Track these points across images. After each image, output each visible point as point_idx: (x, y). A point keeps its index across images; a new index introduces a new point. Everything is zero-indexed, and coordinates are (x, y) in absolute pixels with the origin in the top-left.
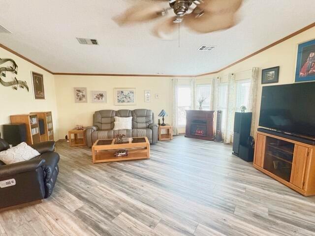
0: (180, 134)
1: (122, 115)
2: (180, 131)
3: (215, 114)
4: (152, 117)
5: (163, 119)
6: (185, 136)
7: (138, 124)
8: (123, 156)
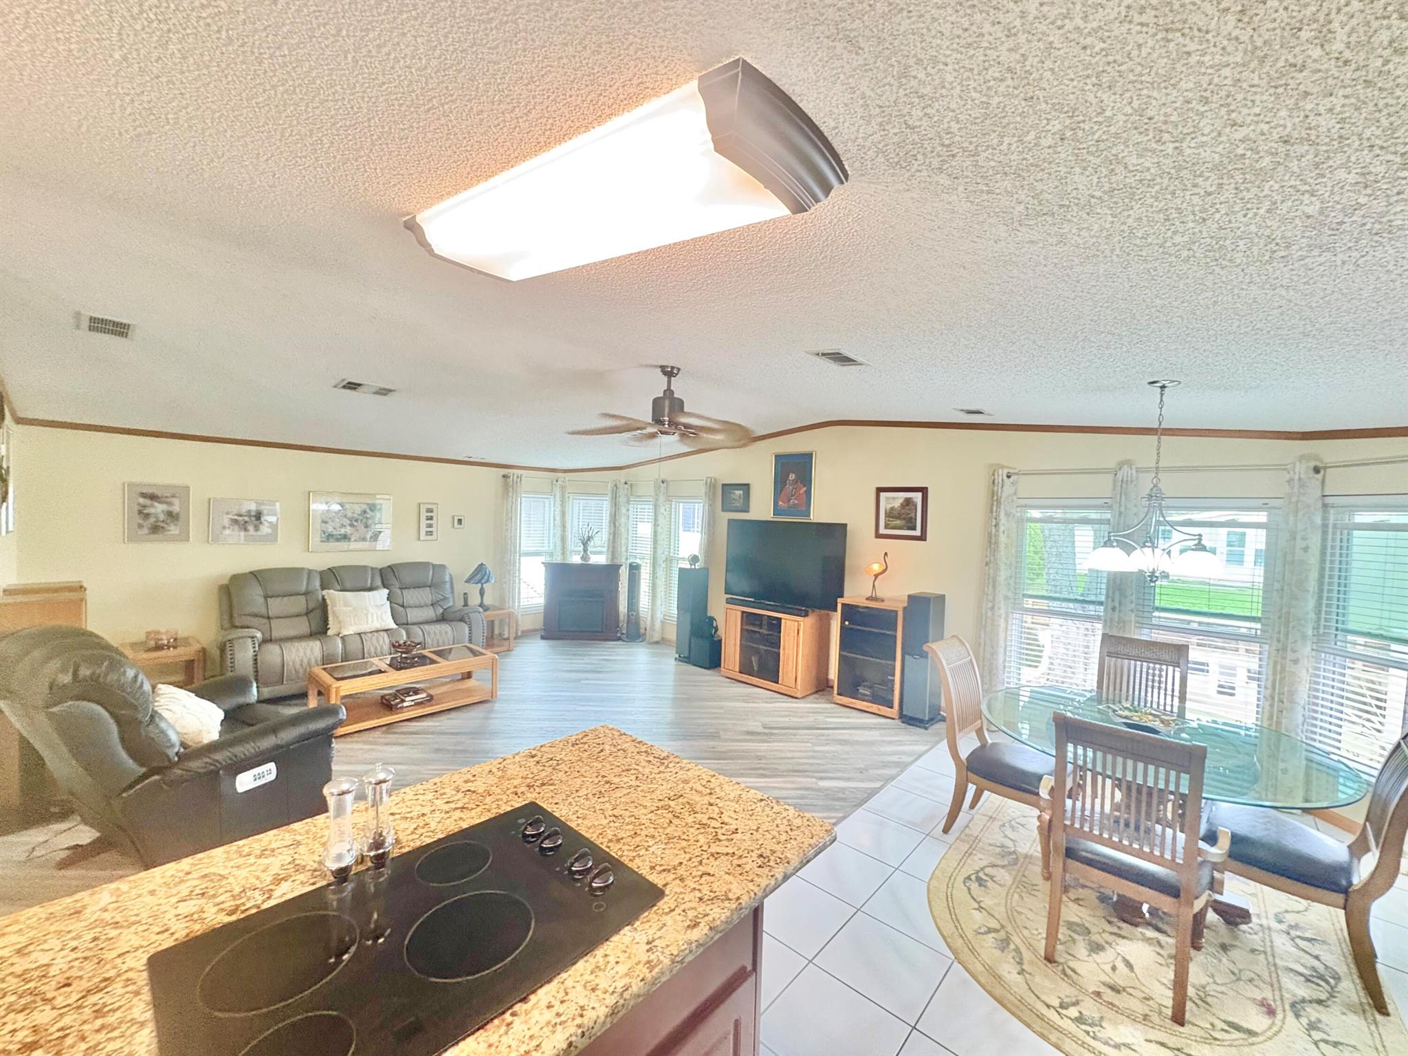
0: (527, 634)
1: (348, 585)
2: (526, 624)
3: (624, 573)
4: (448, 586)
5: (482, 593)
6: (543, 638)
7: (408, 610)
8: (419, 704)
